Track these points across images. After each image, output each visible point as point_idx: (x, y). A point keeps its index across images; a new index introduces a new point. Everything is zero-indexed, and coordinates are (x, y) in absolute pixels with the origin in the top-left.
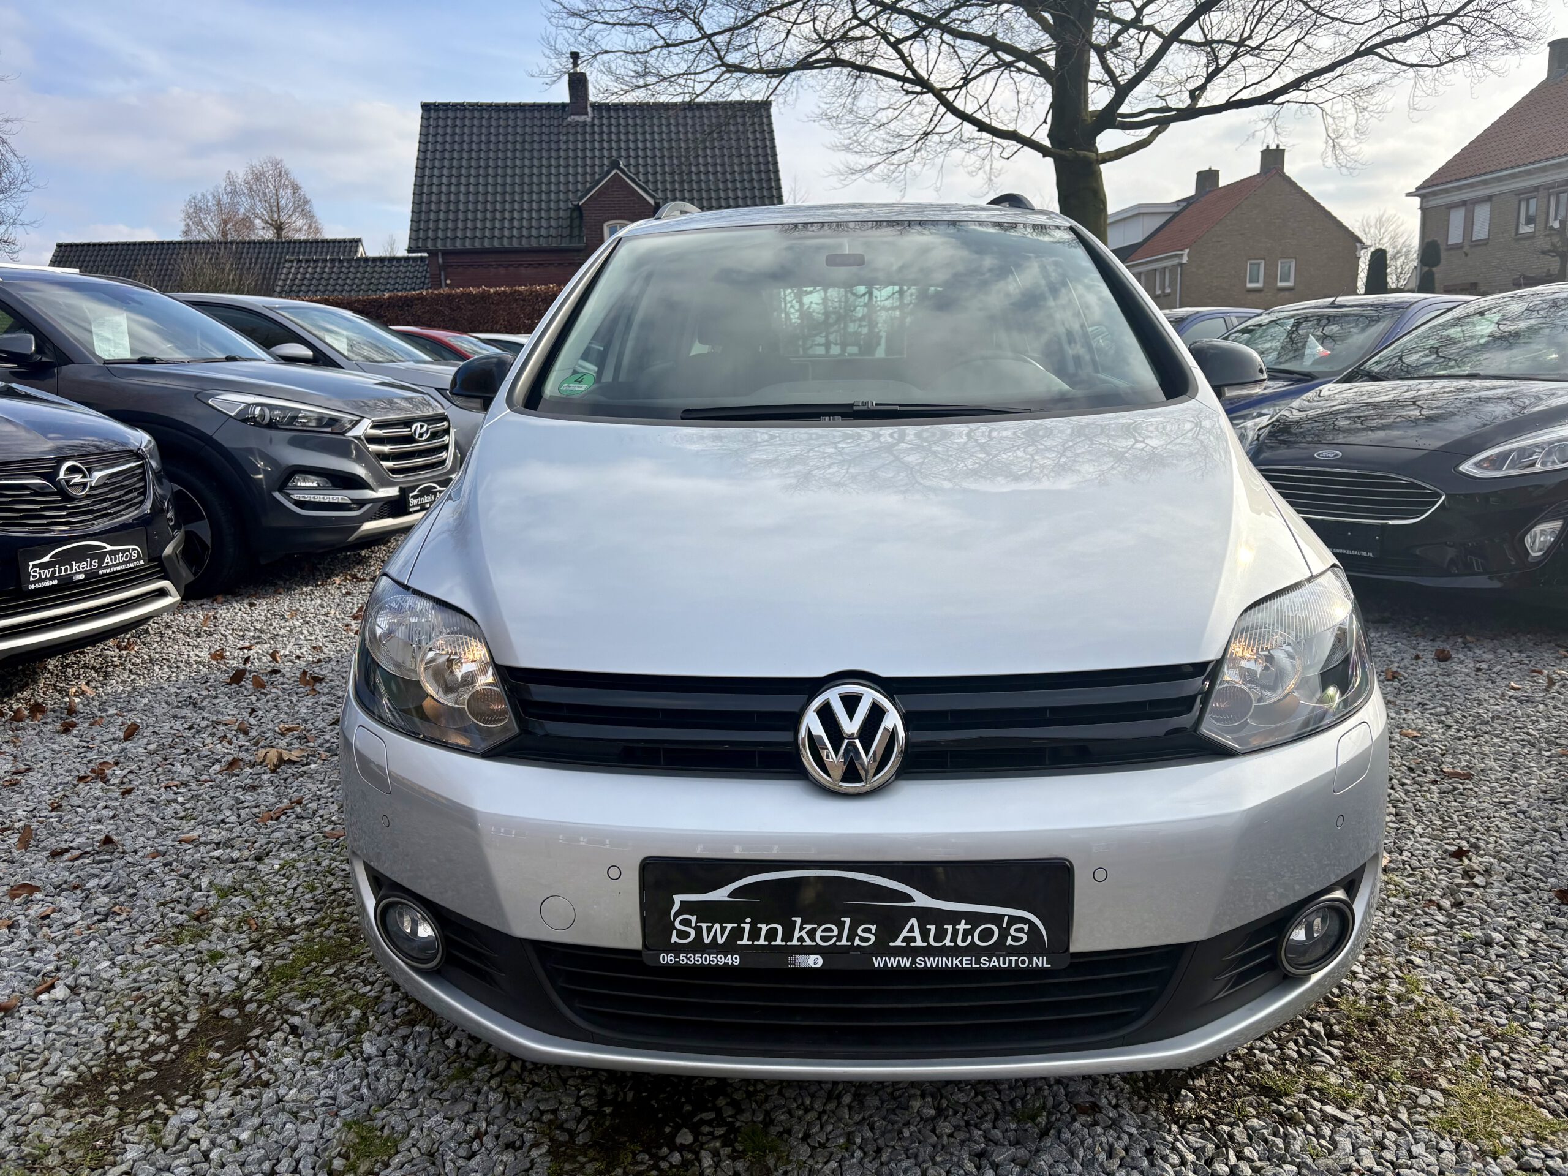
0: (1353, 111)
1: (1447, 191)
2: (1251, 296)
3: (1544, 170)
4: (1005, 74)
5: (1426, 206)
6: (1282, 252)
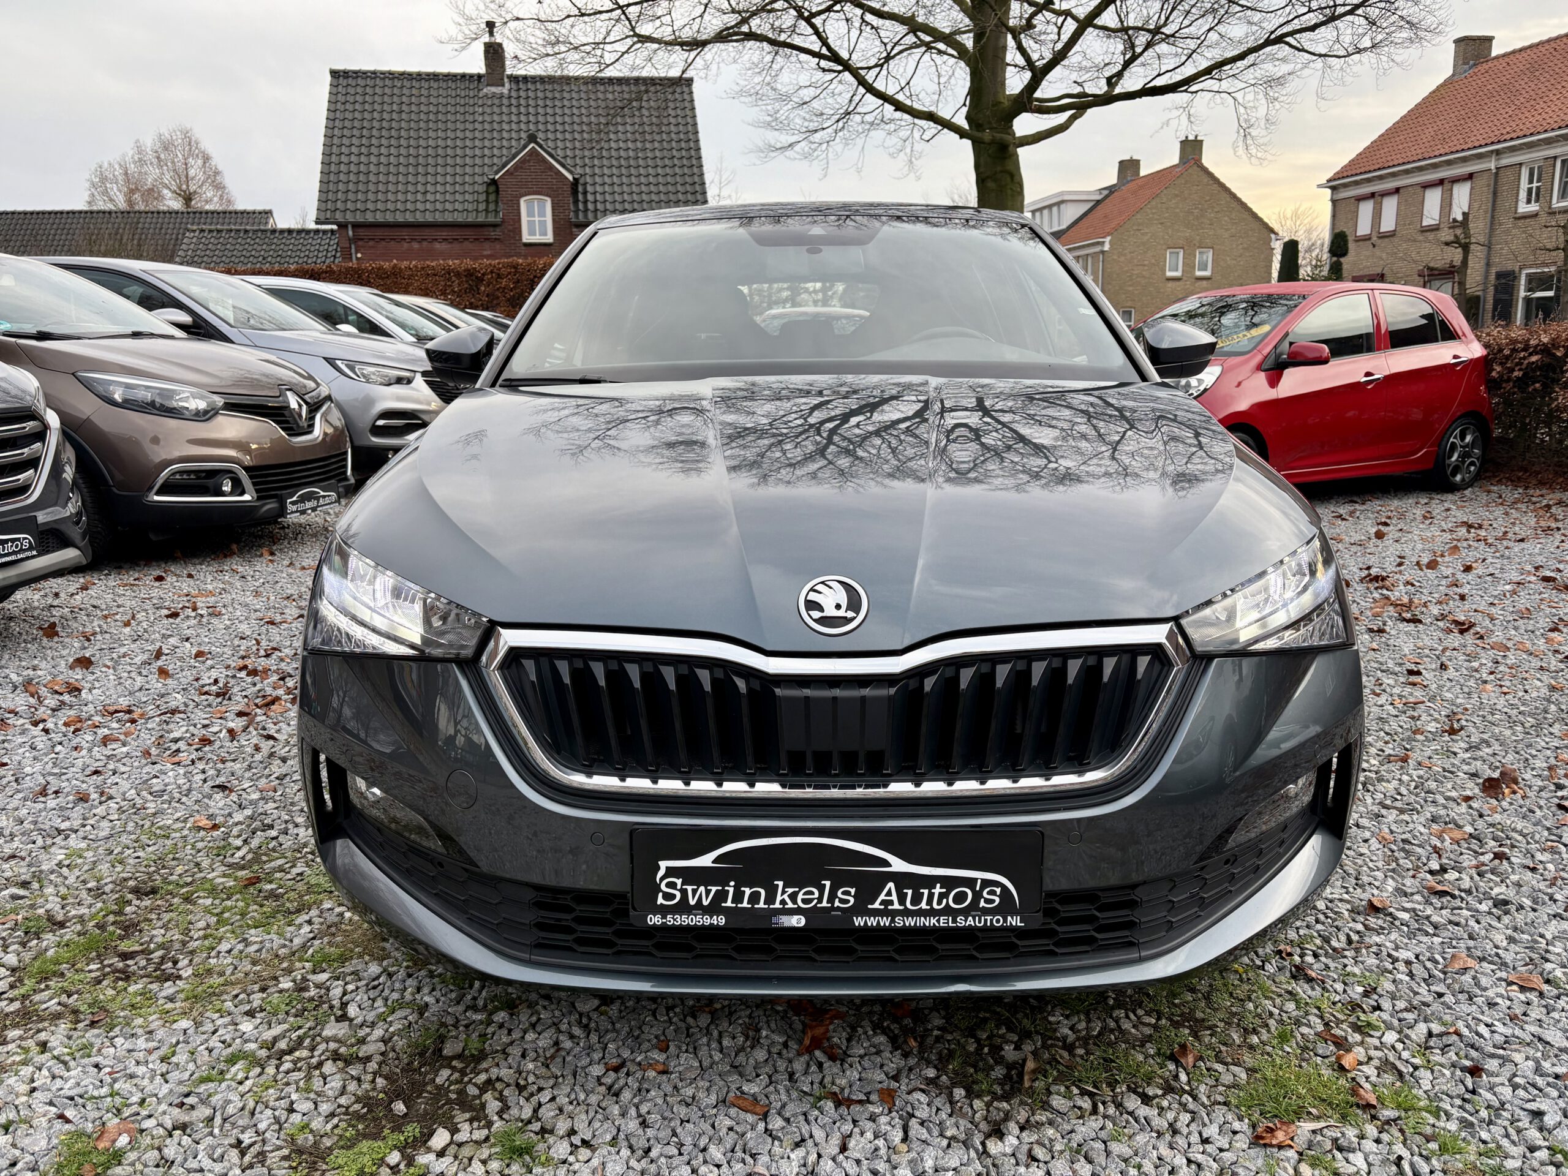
0: (1264, 101)
1: (1356, 183)
2: (1170, 284)
3: (1449, 163)
4: (927, 56)
5: (1336, 197)
6: (1201, 241)
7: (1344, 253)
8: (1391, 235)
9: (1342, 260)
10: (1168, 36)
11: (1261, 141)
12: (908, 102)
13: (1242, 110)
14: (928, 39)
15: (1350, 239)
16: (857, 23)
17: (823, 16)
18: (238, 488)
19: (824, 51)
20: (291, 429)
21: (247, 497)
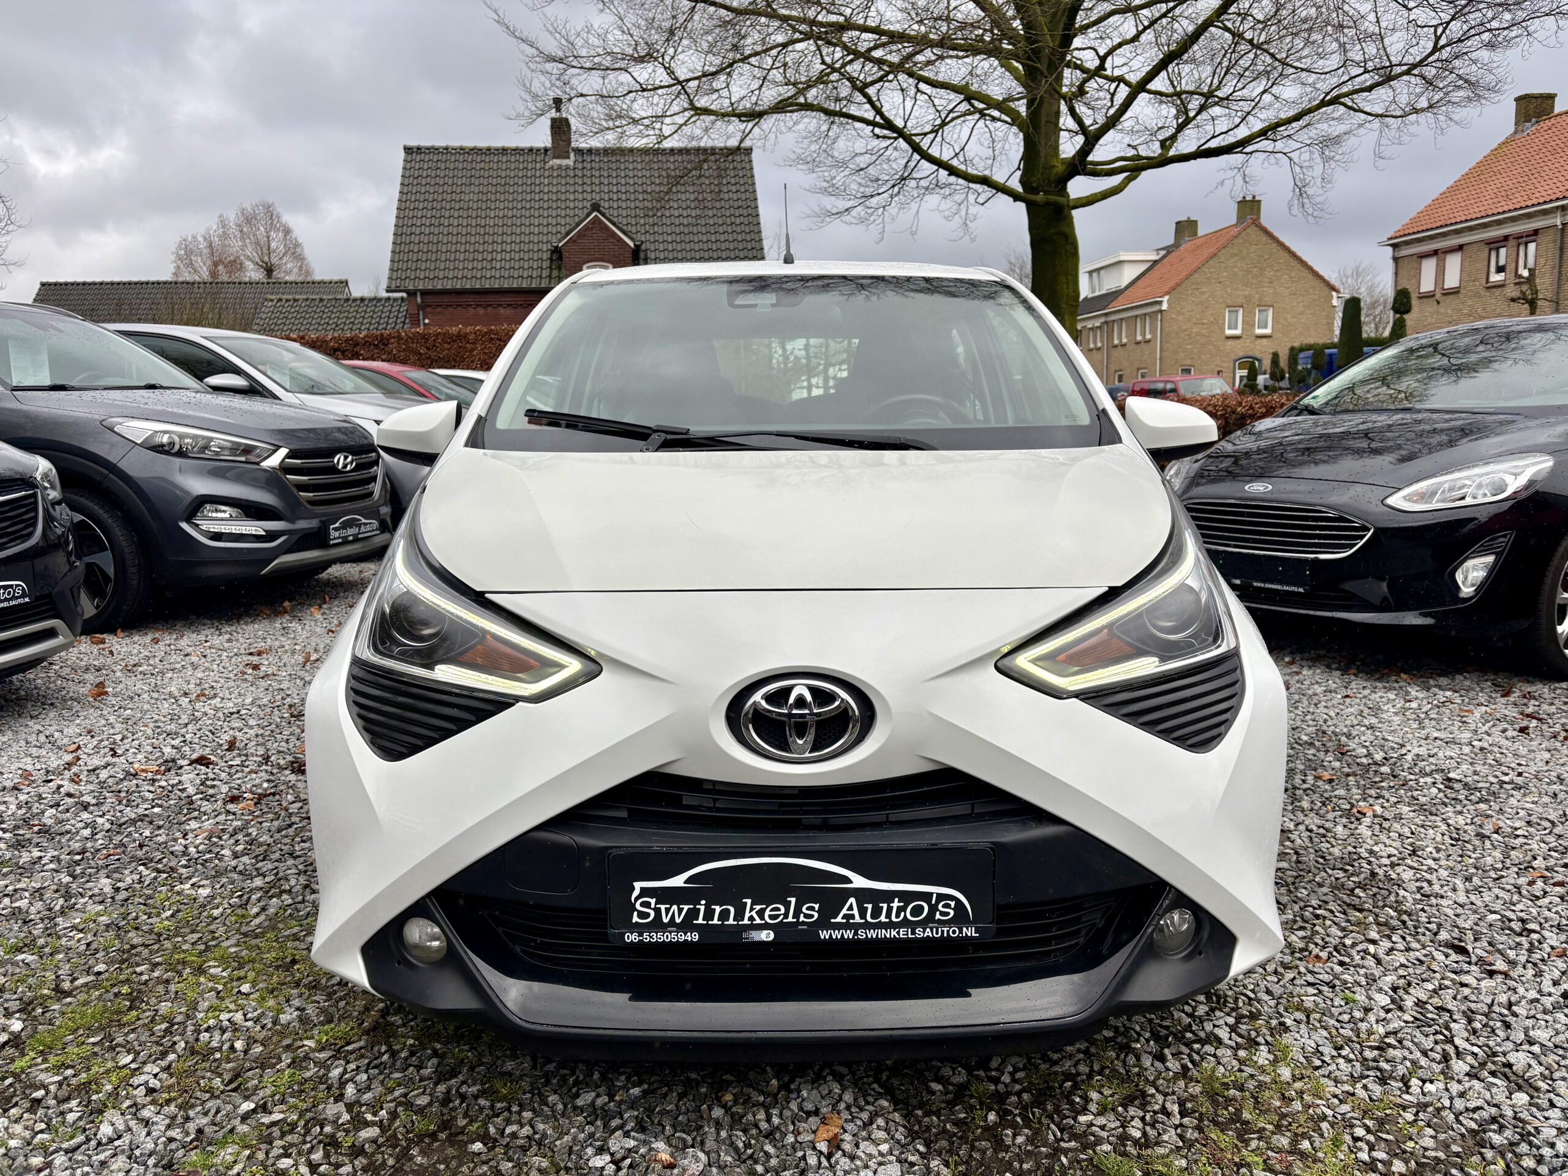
0: (1319, 160)
1: (1419, 240)
2: (1230, 342)
3: (1514, 219)
4: (981, 123)
5: (1398, 255)
6: (1260, 300)
7: (1408, 310)
8: (1455, 292)
9: (1406, 316)
10: (1222, 99)
11: (1318, 200)
12: (962, 167)
13: (1298, 169)
14: (981, 106)
15: (1414, 296)
16: (913, 91)
17: (878, 86)
19: (878, 119)
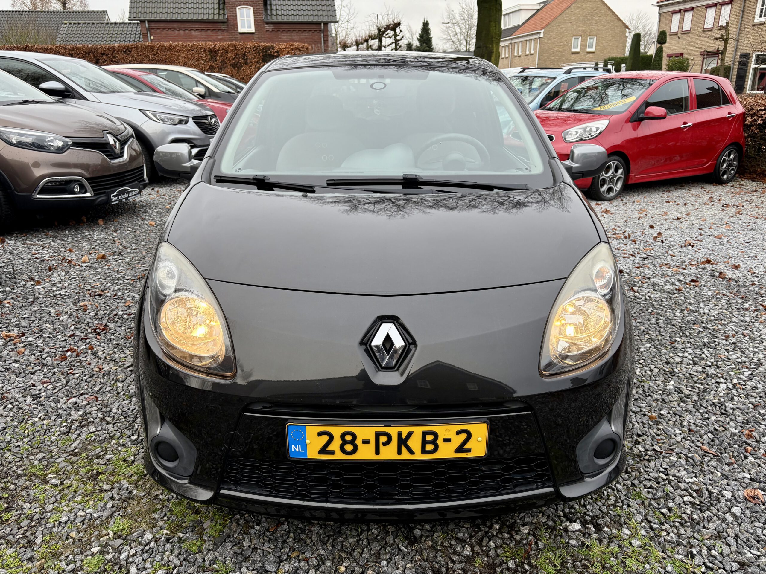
1: (672, 4)
2: (574, 56)
5: (661, 11)
6: (590, 33)
8: (688, 32)
9: (663, 45)
15: (668, 34)
18: (83, 189)
20: (111, 155)
21: (88, 194)
